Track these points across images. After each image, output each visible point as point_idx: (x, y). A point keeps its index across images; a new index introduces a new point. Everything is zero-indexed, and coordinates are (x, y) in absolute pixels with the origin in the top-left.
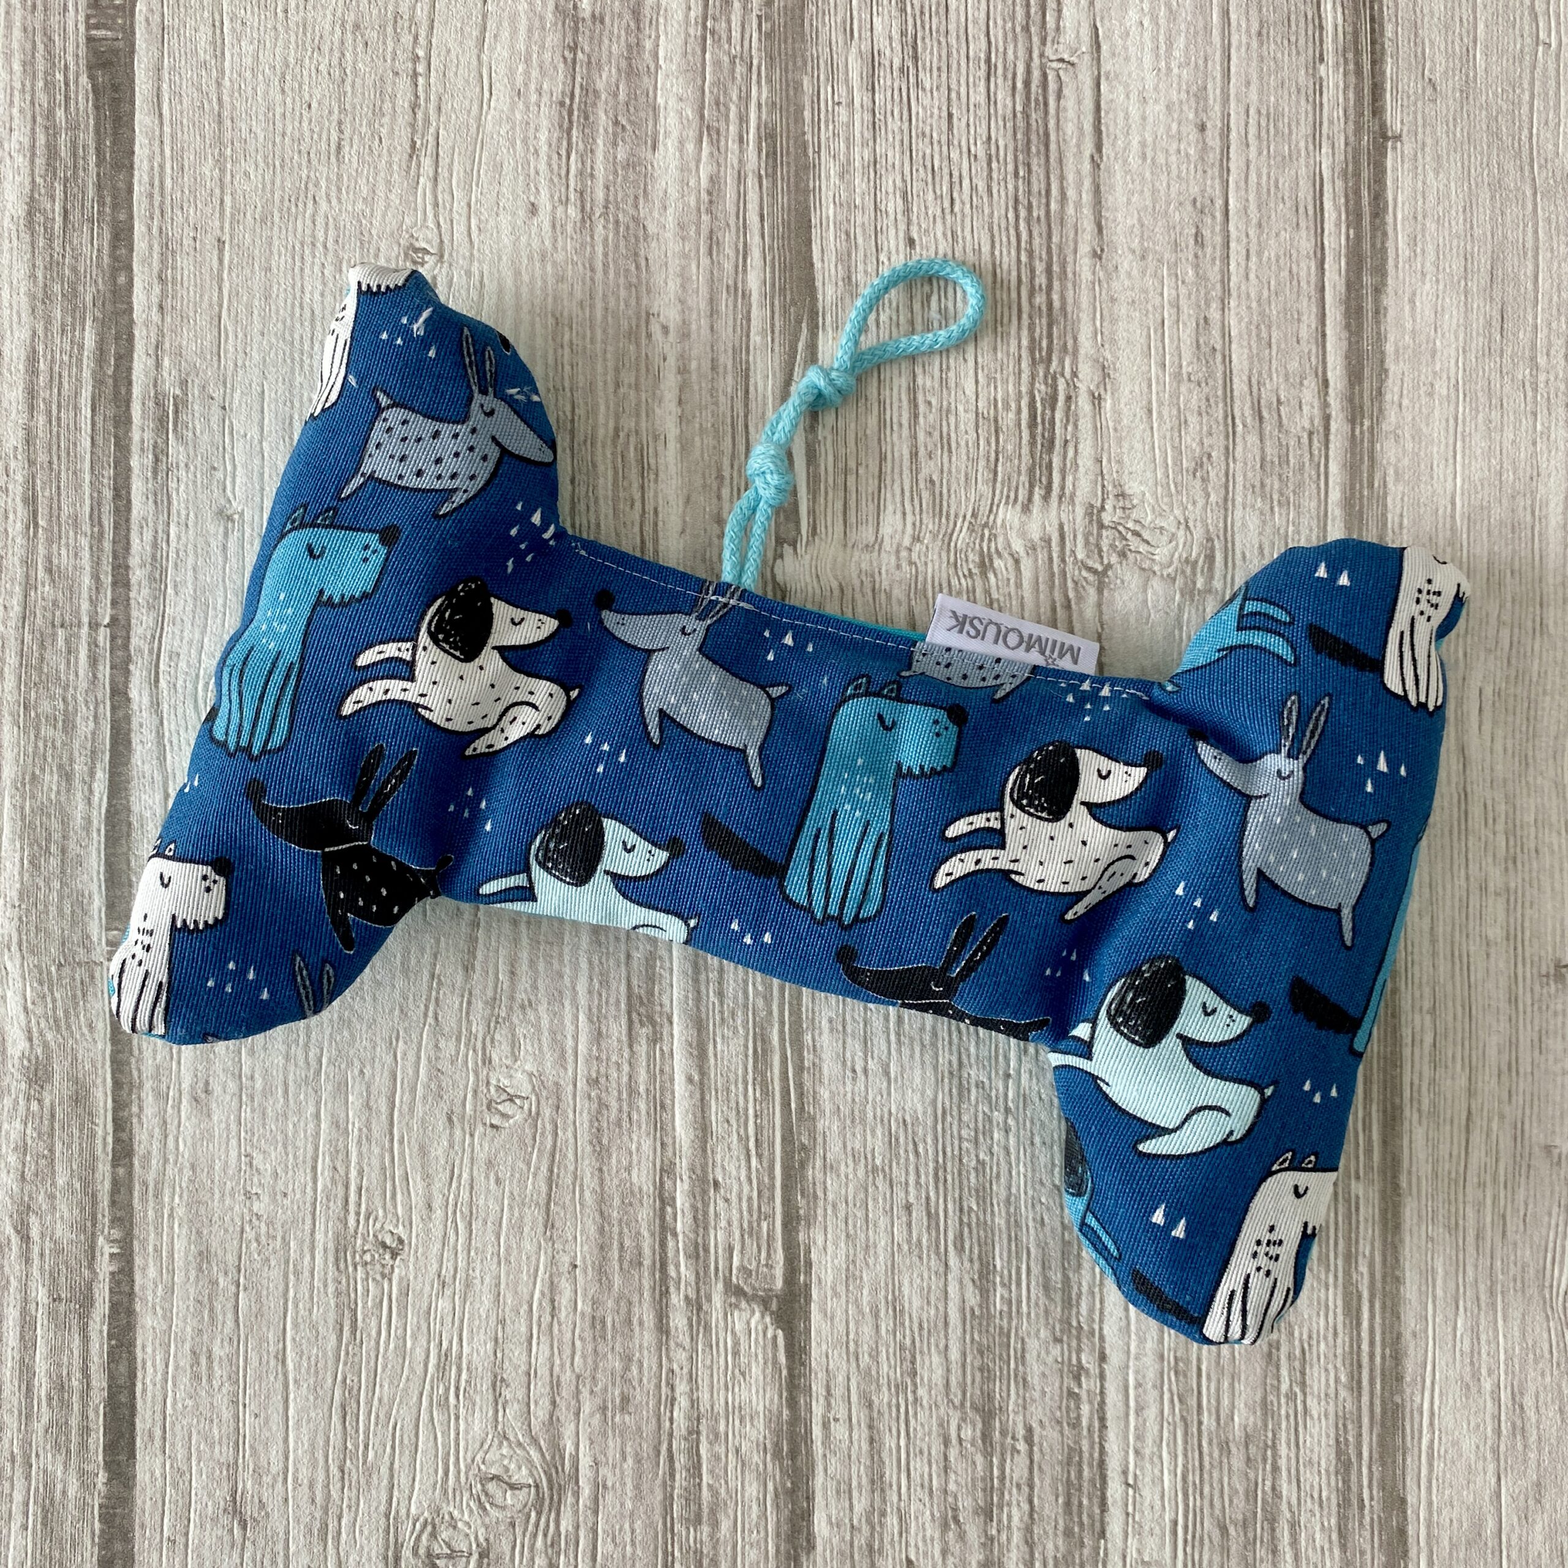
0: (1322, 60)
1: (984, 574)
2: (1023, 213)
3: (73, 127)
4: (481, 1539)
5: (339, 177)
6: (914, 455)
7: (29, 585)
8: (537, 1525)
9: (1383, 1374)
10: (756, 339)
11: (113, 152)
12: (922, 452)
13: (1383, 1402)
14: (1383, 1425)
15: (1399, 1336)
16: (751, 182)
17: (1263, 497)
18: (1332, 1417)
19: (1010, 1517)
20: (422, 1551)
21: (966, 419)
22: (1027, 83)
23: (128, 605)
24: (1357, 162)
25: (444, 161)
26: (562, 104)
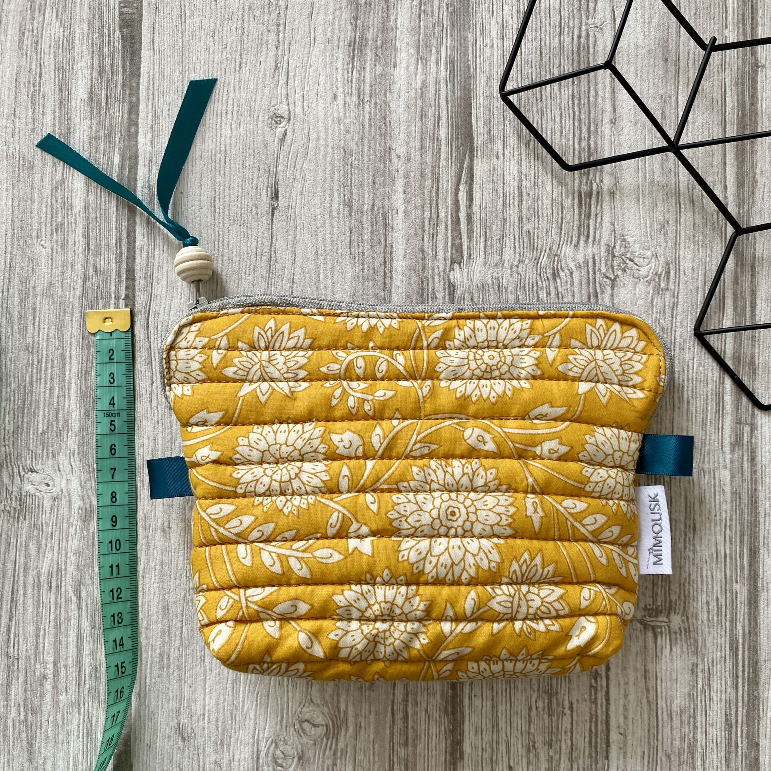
0: (726, 27)
1: (555, 279)
2: (576, 101)
3: (112, 55)
4: (299, 751)
5: (240, 81)
6: (520, 219)
7: (85, 279)
8: (326, 745)
9: (748, 681)
10: (443, 163)
11: (131, 68)
12: (524, 219)
13: (749, 694)
14: (748, 707)
15: (757, 662)
16: (442, 85)
17: (694, 242)
18: (723, 702)
19: (560, 747)
20: (270, 755)
21: (547, 202)
22: (579, 37)
23: (134, 289)
24: (743, 78)
25: (291, 74)
26: (350, 46)
